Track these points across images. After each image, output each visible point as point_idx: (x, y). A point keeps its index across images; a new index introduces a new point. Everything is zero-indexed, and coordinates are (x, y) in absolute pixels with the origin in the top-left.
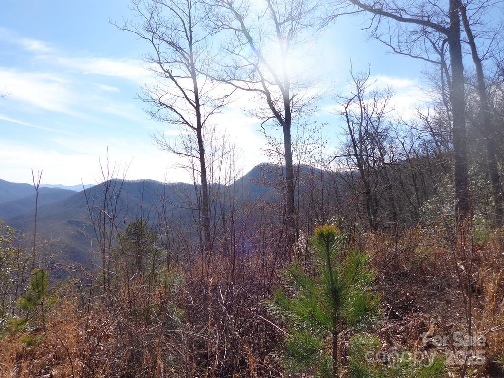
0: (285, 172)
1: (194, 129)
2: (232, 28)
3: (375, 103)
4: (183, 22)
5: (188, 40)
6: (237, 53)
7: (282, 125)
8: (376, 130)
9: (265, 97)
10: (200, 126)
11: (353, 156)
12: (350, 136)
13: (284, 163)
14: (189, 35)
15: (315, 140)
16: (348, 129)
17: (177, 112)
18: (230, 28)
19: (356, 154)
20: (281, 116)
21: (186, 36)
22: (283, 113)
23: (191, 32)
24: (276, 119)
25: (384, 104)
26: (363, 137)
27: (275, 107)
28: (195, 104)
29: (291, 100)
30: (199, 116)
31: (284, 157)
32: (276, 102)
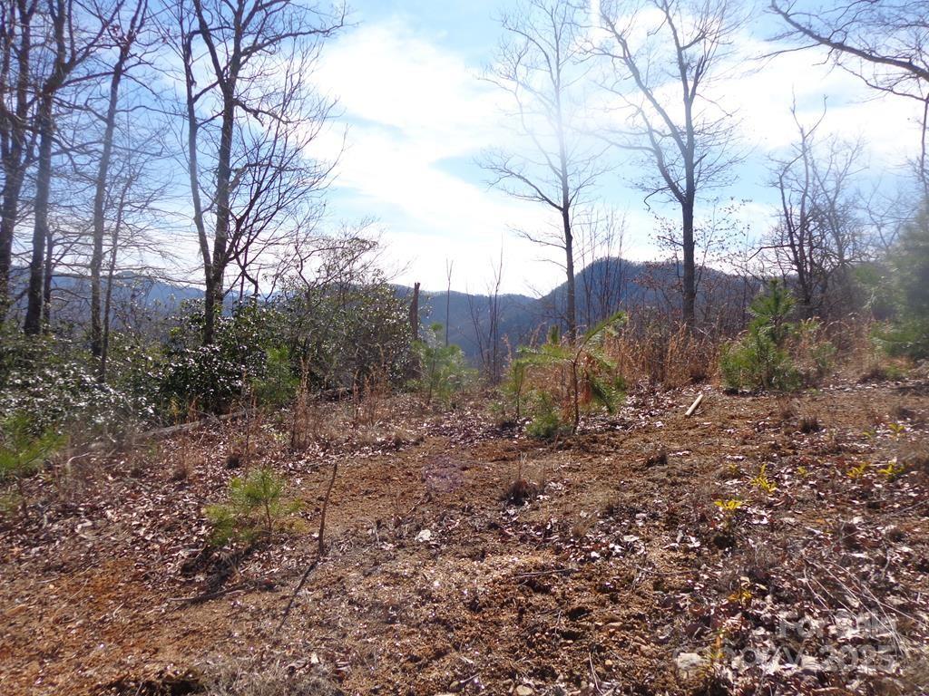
0: (682, 272)
1: (559, 208)
2: (608, 54)
3: (834, 157)
4: (547, 57)
5: (554, 83)
6: (609, 86)
7: (681, 201)
8: (832, 203)
9: (655, 159)
10: (567, 205)
11: (786, 248)
12: (784, 218)
13: (681, 256)
14: (555, 77)
15: (731, 223)
16: (782, 209)
17: (530, 184)
18: (605, 54)
19: (792, 245)
20: (679, 188)
21: (552, 77)
22: (683, 184)
23: (559, 71)
24: (670, 192)
25: (849, 157)
26: (807, 217)
27: (671, 175)
28: (561, 174)
29: (697, 163)
30: (566, 190)
31: (682, 247)
32: (672, 168)
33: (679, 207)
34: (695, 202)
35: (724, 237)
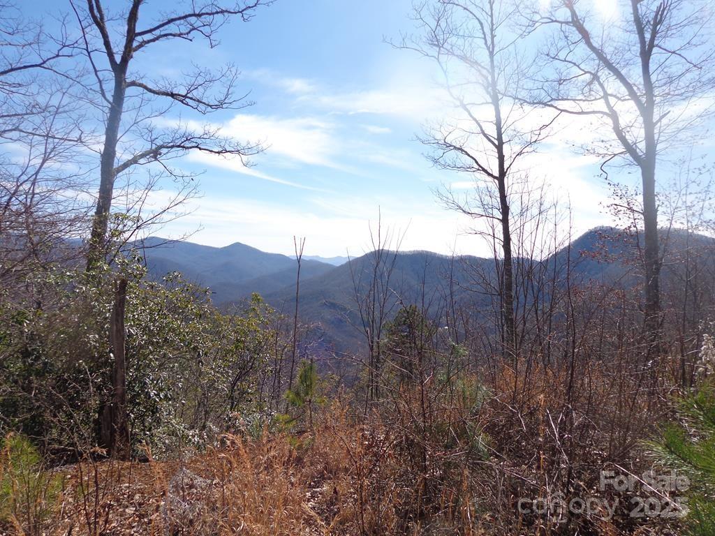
1: (495, 177)
2: (556, 21)
4: (481, 24)
5: (488, 48)
6: (562, 58)
7: (639, 164)
9: (610, 121)
10: (503, 173)
13: (641, 226)
14: (489, 42)
17: (469, 155)
18: (553, 21)
20: (638, 150)
21: (486, 43)
23: (493, 37)
24: (627, 155)
27: (627, 137)
28: (496, 142)
29: (657, 122)
30: (501, 158)
31: (642, 216)
32: (628, 129)
33: (637, 172)
34: (657, 166)
35: (695, 203)
